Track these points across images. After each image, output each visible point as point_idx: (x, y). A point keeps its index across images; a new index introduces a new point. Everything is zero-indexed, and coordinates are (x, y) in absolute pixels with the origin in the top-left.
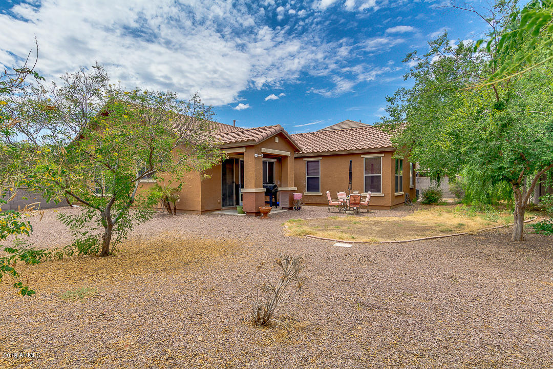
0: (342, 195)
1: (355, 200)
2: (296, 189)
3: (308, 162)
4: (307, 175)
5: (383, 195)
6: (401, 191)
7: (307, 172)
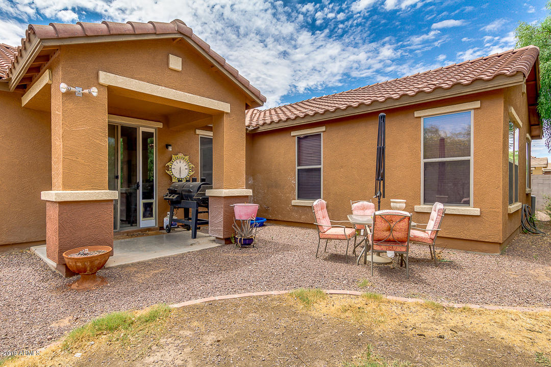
0: (364, 208)
1: (390, 229)
2: (249, 192)
3: (299, 138)
4: (299, 165)
5: (476, 211)
6: (516, 201)
7: (299, 159)
